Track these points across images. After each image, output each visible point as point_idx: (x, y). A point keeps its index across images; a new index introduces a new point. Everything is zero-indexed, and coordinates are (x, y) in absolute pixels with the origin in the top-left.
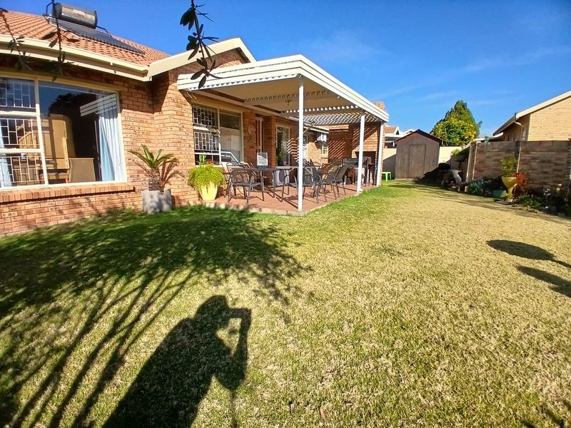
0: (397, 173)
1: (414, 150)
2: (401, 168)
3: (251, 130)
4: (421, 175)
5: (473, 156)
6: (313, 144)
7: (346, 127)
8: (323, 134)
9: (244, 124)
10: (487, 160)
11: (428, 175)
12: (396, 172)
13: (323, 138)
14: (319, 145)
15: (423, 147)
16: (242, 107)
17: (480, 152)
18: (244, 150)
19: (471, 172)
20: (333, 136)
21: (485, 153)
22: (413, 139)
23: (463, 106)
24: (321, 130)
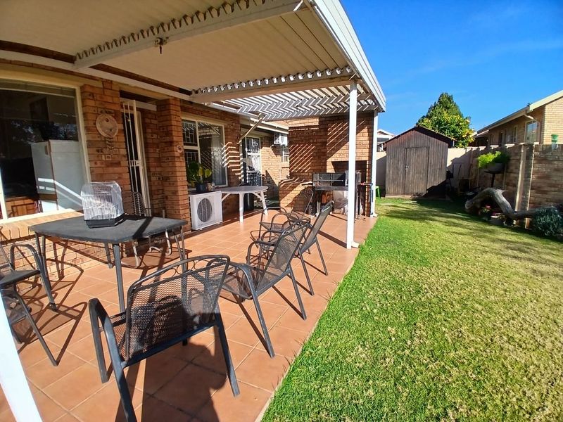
0: (387, 188)
1: (413, 156)
2: (394, 180)
3: (108, 126)
4: (422, 190)
5: (528, 167)
6: (270, 149)
7: (315, 122)
8: (282, 135)
9: (85, 114)
10: (554, 174)
11: (432, 191)
12: (387, 186)
13: (283, 141)
14: (277, 150)
15: (425, 151)
16: (72, 73)
17: (540, 160)
18: (92, 172)
19: (524, 193)
20: (297, 136)
21: (550, 162)
22: (409, 139)
23: (449, 99)
24: (278, 128)
